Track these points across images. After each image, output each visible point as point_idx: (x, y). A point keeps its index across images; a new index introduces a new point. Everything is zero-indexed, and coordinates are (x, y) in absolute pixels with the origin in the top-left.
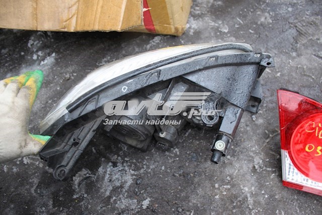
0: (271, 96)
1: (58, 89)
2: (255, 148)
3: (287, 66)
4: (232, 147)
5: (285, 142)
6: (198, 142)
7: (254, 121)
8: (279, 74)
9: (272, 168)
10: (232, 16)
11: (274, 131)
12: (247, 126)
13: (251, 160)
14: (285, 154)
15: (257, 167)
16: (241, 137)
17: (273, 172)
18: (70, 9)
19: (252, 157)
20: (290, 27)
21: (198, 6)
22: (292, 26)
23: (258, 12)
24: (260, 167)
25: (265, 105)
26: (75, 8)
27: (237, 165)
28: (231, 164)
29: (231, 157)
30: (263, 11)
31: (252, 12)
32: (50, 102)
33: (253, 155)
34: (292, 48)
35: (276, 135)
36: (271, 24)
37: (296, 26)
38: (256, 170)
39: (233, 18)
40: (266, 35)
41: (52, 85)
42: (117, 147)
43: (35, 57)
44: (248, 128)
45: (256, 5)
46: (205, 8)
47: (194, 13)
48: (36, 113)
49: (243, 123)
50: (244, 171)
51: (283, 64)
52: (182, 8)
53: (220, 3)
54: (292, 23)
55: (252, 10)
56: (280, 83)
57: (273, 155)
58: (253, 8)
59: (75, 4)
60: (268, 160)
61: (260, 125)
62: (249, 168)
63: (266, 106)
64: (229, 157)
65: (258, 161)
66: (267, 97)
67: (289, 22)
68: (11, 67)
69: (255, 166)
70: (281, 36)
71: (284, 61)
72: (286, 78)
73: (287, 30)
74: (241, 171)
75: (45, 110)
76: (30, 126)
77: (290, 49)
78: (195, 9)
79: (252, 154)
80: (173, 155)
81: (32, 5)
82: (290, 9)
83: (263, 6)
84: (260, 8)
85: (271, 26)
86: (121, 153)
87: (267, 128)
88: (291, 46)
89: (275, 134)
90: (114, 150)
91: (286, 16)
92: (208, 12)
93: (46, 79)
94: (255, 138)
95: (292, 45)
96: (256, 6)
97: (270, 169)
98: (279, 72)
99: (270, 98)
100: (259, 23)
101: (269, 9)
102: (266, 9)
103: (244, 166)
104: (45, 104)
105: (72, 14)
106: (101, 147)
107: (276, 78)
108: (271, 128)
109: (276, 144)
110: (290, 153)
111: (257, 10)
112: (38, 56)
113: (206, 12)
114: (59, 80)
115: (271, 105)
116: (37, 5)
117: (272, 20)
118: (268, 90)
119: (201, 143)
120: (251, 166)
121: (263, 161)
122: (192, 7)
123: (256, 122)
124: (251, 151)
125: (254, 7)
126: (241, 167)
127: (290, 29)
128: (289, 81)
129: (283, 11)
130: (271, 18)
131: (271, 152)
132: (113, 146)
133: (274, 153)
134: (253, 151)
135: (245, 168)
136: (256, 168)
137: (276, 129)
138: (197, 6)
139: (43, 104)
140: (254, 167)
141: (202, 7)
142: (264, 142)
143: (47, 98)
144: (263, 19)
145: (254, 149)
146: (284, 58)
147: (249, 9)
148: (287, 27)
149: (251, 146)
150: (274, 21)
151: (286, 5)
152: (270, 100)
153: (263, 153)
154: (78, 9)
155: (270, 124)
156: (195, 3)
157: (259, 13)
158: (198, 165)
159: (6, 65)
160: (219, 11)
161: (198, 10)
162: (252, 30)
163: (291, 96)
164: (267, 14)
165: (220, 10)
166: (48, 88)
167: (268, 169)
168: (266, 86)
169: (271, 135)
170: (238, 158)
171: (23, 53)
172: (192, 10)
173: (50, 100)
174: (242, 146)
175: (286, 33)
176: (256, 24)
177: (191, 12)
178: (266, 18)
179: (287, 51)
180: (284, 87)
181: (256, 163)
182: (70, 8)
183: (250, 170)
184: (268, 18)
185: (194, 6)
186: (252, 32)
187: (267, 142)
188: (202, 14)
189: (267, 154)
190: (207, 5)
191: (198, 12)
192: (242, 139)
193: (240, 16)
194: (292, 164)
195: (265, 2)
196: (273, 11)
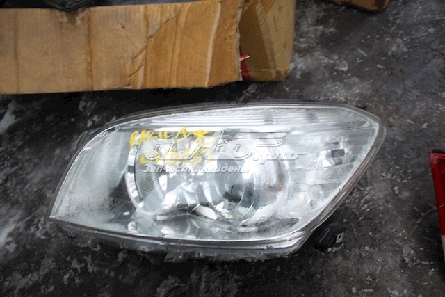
0: (418, 156)
2: (403, 233)
3: (436, 113)
4: (370, 234)
7: (397, 195)
8: (425, 126)
9: (429, 261)
10: (351, 47)
11: (426, 208)
12: (387, 202)
13: (397, 250)
15: (407, 260)
16: (381, 218)
17: (432, 267)
18: (136, 59)
19: (400, 247)
20: (434, 57)
21: (303, 37)
22: (437, 53)
23: (386, 37)
24: (412, 260)
25: (410, 171)
26: (140, 57)
27: (380, 260)
28: (371, 258)
29: (370, 247)
30: (394, 36)
31: (378, 39)
33: (401, 244)
34: (440, 86)
35: (430, 213)
36: (406, 53)
37: (443, 54)
38: (407, 264)
39: (353, 50)
40: (401, 71)
43: (89, 124)
44: (390, 206)
45: (383, 28)
46: (313, 38)
47: (299, 47)
49: (382, 199)
50: (390, 267)
51: (430, 110)
52: (284, 46)
53: (332, 29)
54: (436, 50)
55: (377, 36)
56: (429, 138)
57: (429, 241)
58: (379, 34)
59: (141, 52)
60: (422, 249)
61: (406, 200)
62: (396, 262)
63: (412, 173)
64: (367, 248)
65: (408, 251)
66: (411, 159)
67: (432, 50)
68: (59, 140)
69: (405, 258)
70: (423, 70)
71: (431, 106)
72: (436, 129)
73: (429, 61)
74: (386, 266)
77: (437, 87)
78: (299, 42)
79: (398, 242)
81: (86, 59)
82: (431, 30)
83: (393, 29)
84: (389, 33)
85: (406, 56)
87: (416, 204)
88: (439, 83)
89: (428, 212)
91: (427, 40)
92: (318, 43)
94: (400, 219)
95: (439, 81)
96: (383, 30)
97: (427, 263)
98: (424, 122)
99: (417, 160)
100: (389, 53)
101: (401, 32)
102: (398, 33)
103: (389, 259)
105: (139, 65)
107: (422, 130)
108: (422, 202)
109: (431, 227)
111: (385, 36)
112: (94, 122)
113: (315, 44)
115: (418, 171)
116: (91, 58)
117: (409, 48)
118: (412, 149)
120: (399, 260)
121: (416, 251)
122: (295, 39)
123: (400, 196)
124: (396, 238)
125: (380, 31)
126: (385, 261)
127: (434, 58)
128: (440, 134)
129: (421, 34)
130: (405, 45)
131: (425, 238)
133: (429, 239)
134: (399, 238)
135: (391, 263)
136: (407, 262)
137: (429, 204)
138: (301, 36)
140: (404, 261)
141: (308, 37)
142: (414, 224)
144: (394, 48)
145: (400, 234)
146: (430, 101)
147: (374, 35)
148: (430, 56)
149: (396, 231)
150: (411, 50)
151: (425, 24)
152: (416, 163)
153: (414, 240)
154: (145, 59)
155: (419, 198)
156: (299, 33)
157: (388, 39)
158: (326, 261)
159: (53, 136)
160: (332, 41)
161: (303, 42)
162: (381, 65)
164: (399, 40)
165: (334, 39)
167: (424, 262)
168: (408, 143)
169: (422, 214)
170: (380, 249)
171: (73, 120)
172: (296, 43)
174: (384, 231)
175: (430, 65)
176: (385, 55)
177: (294, 46)
178: (398, 46)
179: (433, 90)
180: (435, 142)
181: (405, 255)
182: (135, 58)
183: (397, 265)
184: (402, 46)
185: (298, 37)
186: (382, 67)
187: (419, 224)
188: (310, 47)
189: (419, 241)
190: (316, 35)
191: (304, 45)
192: (383, 222)
193: (362, 46)
195: (395, 23)
196: (407, 34)
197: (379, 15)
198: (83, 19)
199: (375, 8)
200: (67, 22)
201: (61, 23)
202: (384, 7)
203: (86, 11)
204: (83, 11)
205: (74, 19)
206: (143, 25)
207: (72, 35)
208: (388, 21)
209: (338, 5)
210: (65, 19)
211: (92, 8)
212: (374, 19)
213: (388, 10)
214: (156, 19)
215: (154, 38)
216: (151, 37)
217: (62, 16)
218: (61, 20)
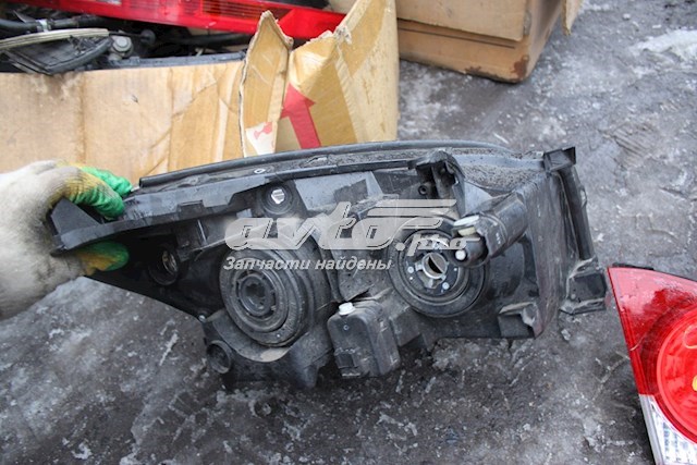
1: (135, 319)
2: (581, 400)
3: (615, 218)
4: (531, 404)
5: (645, 377)
6: (454, 404)
7: (567, 342)
8: (600, 237)
9: (626, 439)
10: (483, 132)
11: (614, 358)
12: (554, 353)
13: (576, 427)
14: (648, 402)
15: (592, 441)
16: (546, 379)
17: (631, 448)
18: (155, 149)
19: (578, 421)
21: (412, 120)
22: (607, 136)
23: (534, 116)
24: (600, 441)
26: (162, 146)
27: (549, 444)
28: (535, 442)
29: (532, 425)
30: (544, 114)
31: (521, 118)
32: (119, 349)
33: (579, 417)
34: (617, 181)
35: (620, 366)
36: (564, 137)
37: (615, 137)
38: (592, 448)
39: (487, 135)
41: (120, 312)
42: (279, 434)
44: (558, 360)
45: (529, 104)
46: (426, 120)
47: (406, 133)
48: (90, 378)
49: (545, 349)
50: (565, 455)
51: (605, 215)
52: (382, 125)
53: (454, 108)
54: (605, 132)
55: (521, 115)
56: (607, 255)
57: (622, 409)
58: (523, 111)
59: (163, 138)
60: (613, 422)
61: (581, 350)
62: (574, 445)
64: (527, 427)
65: (592, 427)
67: (600, 131)
69: (588, 439)
70: (590, 159)
71: (607, 209)
72: (617, 242)
73: (598, 146)
74: (559, 454)
75: (109, 369)
76: (77, 408)
77: (613, 183)
78: (405, 126)
79: (575, 414)
80: (404, 439)
81: (76, 150)
82: (596, 105)
83: (542, 105)
84: (537, 110)
85: (565, 141)
86: (288, 446)
87: (597, 353)
88: (614, 177)
89: (617, 364)
90: (274, 442)
91: (592, 119)
92: (434, 128)
93: (107, 300)
94: (575, 378)
95: (615, 174)
96: (528, 107)
97: (623, 443)
98: (599, 232)
100: (540, 138)
101: (555, 109)
102: (550, 111)
103: (565, 443)
104: (109, 356)
105: (159, 157)
106: (244, 438)
107: (596, 244)
108: (606, 351)
109: (623, 386)
110: (659, 400)
111: (532, 114)
113: (430, 129)
114: (135, 300)
116: (85, 148)
117: (566, 131)
119: (462, 403)
120: (579, 441)
121: (604, 426)
122: (399, 123)
123: (573, 344)
124: (572, 408)
125: (525, 109)
126: (559, 447)
127: (604, 142)
128: (623, 249)
129: (583, 110)
130: (562, 126)
131: (617, 405)
132: (268, 434)
133: (622, 406)
134: (576, 408)
135: (567, 448)
136: (592, 444)
137: (617, 353)
138: (409, 118)
139: (104, 356)
140: (586, 443)
141: (420, 119)
142: (597, 384)
143: (112, 342)
144: (546, 131)
145: (578, 402)
146: (604, 202)
147: (516, 113)
148: (598, 139)
149: (571, 397)
150: (570, 132)
151: (586, 97)
153: (599, 410)
154: (170, 148)
155: (602, 344)
156: (404, 114)
157: (536, 119)
158: (462, 453)
160: (456, 124)
161: (412, 127)
163: (639, 278)
164: (552, 120)
165: (458, 121)
166: (114, 320)
167: (618, 443)
169: (609, 368)
170: (547, 428)
172: (401, 127)
173: (119, 345)
174: (552, 399)
175: (599, 152)
176: (535, 140)
177: (398, 132)
178: (552, 128)
179: (607, 187)
180: (617, 261)
181: (588, 433)
182: (153, 146)
183: (578, 451)
184: (557, 127)
185: (404, 119)
187: (604, 384)
188: (423, 133)
189: (608, 410)
190: (430, 116)
191: (413, 131)
192: (550, 384)
193: (499, 128)
194: (669, 424)
195: (545, 97)
196: (564, 112)
197: (522, 86)
198: (72, 89)
199: (515, 76)
200: (48, 94)
201: (38, 94)
202: (527, 75)
203: (79, 77)
204: (74, 76)
205: (59, 89)
206: (166, 97)
207: (54, 114)
208: (534, 94)
209: (462, 74)
210: (44, 89)
211: (88, 73)
212: (514, 92)
213: (533, 79)
214: (187, 89)
215: (181, 117)
216: (178, 114)
217: (40, 85)
218: (38, 90)
